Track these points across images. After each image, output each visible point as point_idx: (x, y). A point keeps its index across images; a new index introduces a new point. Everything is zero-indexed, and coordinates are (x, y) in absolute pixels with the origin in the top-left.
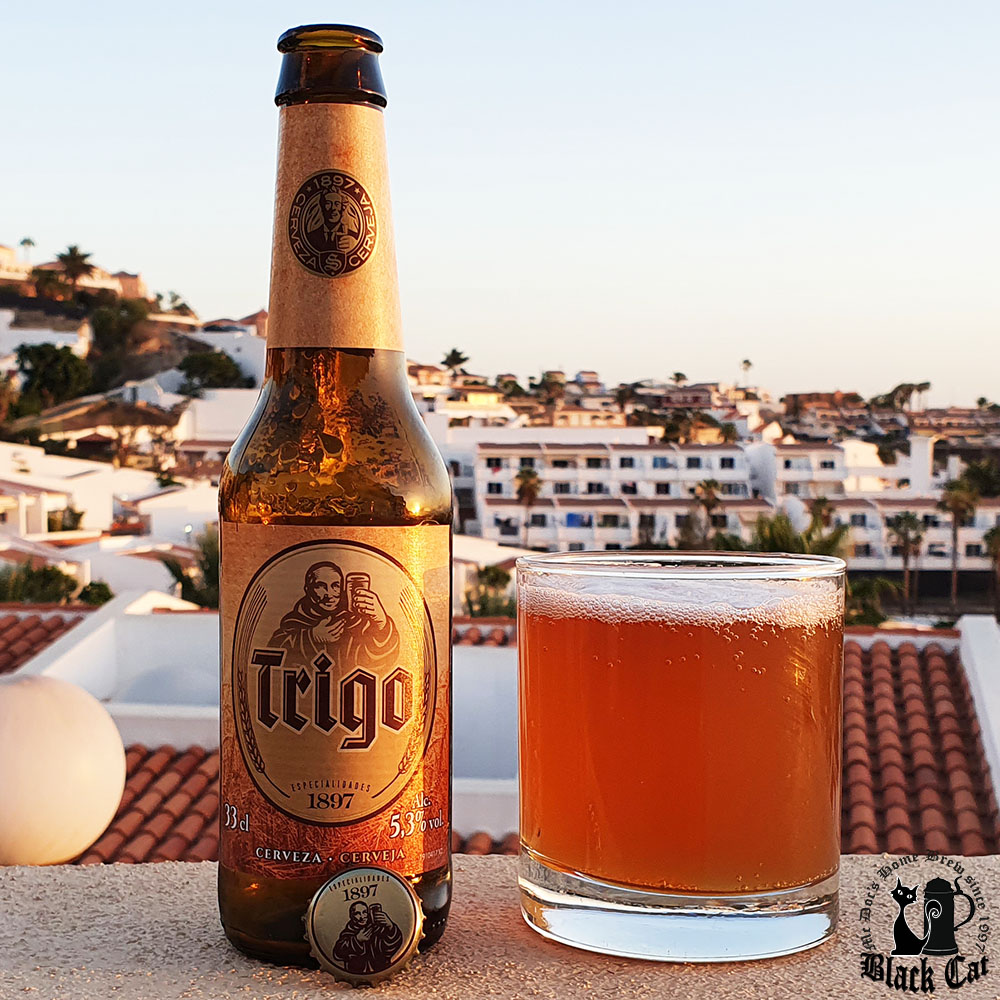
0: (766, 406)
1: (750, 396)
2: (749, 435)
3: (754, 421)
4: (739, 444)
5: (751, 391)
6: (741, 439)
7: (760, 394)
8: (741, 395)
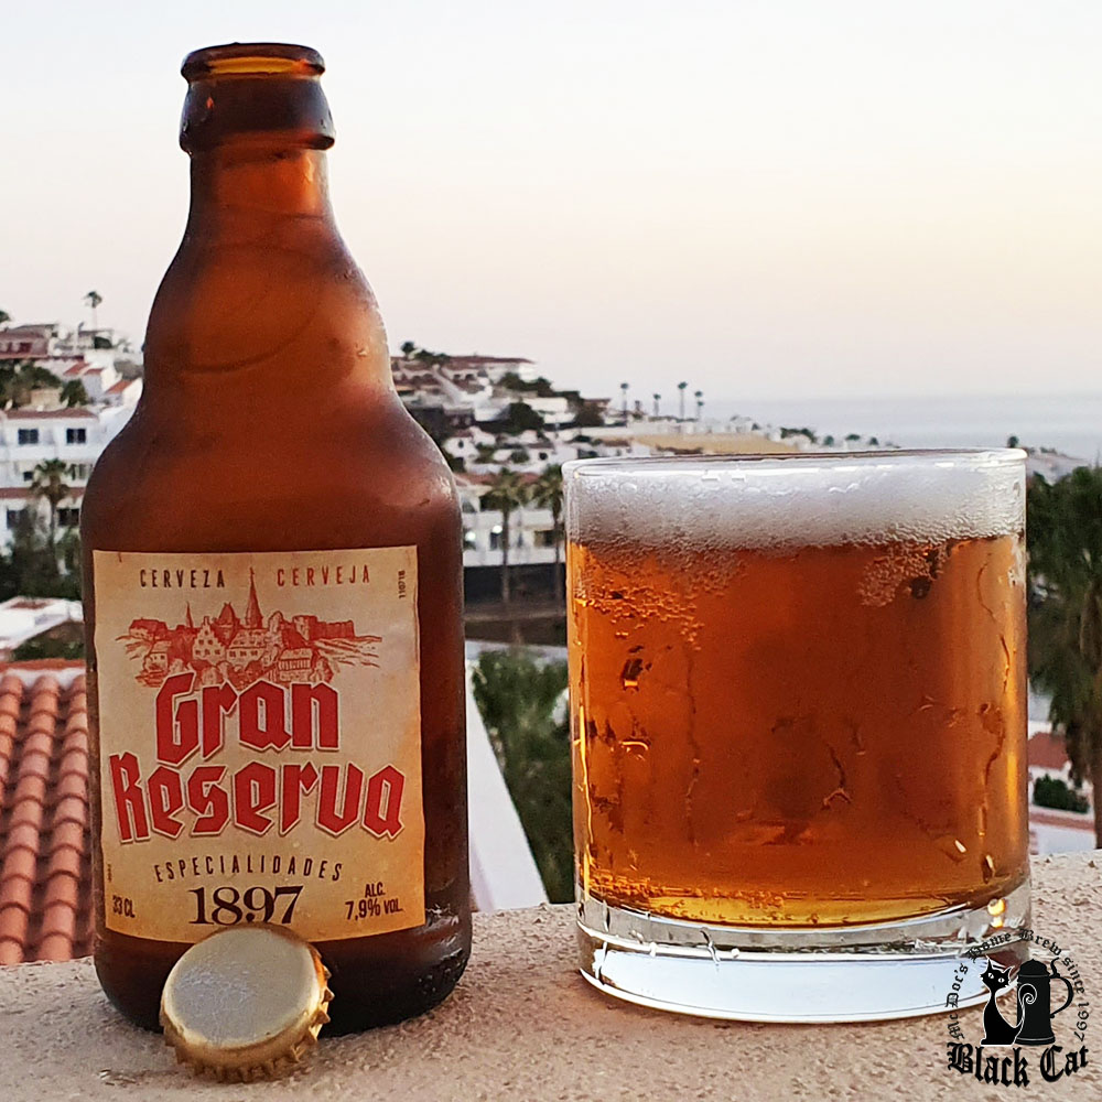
0: (124, 357)
1: (101, 343)
2: (103, 397)
3: (110, 378)
4: (89, 408)
5: (104, 335)
6: (92, 401)
7: (114, 341)
8: (89, 342)
